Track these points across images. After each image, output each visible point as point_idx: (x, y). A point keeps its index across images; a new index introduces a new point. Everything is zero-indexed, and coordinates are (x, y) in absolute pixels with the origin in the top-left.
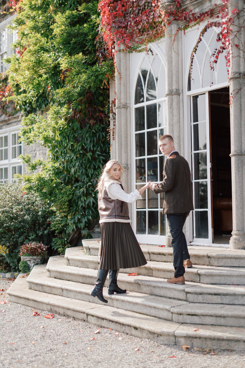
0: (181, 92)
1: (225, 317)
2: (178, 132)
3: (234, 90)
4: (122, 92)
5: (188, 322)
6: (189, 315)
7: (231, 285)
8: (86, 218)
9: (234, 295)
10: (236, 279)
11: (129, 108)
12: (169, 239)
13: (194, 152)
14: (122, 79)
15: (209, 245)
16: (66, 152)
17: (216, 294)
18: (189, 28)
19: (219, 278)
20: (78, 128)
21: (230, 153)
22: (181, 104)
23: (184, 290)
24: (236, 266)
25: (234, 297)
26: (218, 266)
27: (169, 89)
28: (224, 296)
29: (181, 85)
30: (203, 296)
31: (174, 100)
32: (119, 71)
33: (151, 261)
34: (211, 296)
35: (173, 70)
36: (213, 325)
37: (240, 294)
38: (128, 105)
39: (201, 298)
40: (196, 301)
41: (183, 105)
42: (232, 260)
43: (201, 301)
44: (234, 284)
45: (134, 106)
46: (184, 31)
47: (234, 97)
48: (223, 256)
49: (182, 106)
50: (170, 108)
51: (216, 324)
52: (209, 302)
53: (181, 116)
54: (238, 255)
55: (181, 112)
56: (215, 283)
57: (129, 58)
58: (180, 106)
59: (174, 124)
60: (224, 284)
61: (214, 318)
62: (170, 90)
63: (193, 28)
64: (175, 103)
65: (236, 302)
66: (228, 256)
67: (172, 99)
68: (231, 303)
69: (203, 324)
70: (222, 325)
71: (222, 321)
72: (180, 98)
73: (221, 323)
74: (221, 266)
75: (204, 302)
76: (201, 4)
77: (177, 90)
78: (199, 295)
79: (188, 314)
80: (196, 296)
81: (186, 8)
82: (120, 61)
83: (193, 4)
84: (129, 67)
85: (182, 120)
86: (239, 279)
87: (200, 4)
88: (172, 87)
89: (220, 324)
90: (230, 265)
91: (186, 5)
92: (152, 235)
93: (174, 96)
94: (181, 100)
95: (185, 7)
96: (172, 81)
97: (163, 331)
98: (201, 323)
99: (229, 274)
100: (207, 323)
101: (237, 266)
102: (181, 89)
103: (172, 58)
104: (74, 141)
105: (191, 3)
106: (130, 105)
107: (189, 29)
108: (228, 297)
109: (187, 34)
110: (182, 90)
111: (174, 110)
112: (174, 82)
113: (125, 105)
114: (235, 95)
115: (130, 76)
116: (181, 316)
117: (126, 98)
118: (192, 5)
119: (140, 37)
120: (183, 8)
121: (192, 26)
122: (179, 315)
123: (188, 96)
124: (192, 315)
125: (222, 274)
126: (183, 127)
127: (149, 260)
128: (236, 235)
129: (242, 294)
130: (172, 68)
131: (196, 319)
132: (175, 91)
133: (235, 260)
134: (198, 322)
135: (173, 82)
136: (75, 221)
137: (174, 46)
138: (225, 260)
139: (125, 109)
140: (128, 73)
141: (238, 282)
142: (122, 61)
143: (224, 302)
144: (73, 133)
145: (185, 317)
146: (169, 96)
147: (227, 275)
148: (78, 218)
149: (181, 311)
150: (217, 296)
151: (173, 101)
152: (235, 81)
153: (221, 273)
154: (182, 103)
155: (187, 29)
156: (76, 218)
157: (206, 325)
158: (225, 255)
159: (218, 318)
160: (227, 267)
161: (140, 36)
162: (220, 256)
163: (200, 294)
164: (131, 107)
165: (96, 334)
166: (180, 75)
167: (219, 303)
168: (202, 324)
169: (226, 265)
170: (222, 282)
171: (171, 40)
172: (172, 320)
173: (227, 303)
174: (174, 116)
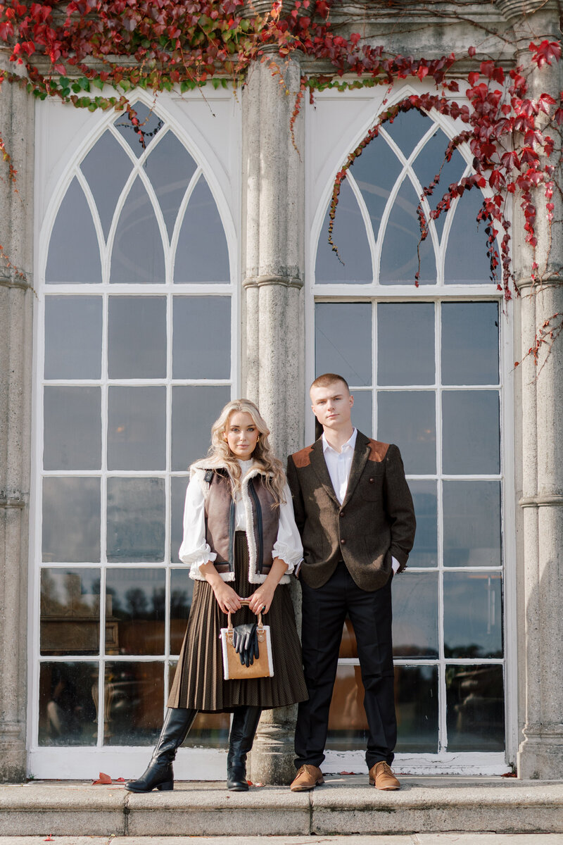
3: (555, 316)
11: (29, 290)
12: (275, 757)
14: (17, 183)
18: (331, 86)
22: (301, 319)
31: (290, 302)
32: (8, 151)
33: (313, 834)
35: (291, 207)
38: (28, 278)
41: (305, 325)
45: (44, 289)
46: (312, 91)
47: (555, 335)
50: (281, 326)
59: (290, 379)
62: (282, 267)
64: (290, 313)
67: (286, 298)
76: (401, 32)
81: (344, 24)
82: (12, 115)
83: (373, 20)
88: (285, 260)
91: (346, 14)
93: (289, 289)
94: (301, 306)
95: (340, 20)
96: (286, 239)
103: (286, 164)
105: (368, 16)
106: (34, 281)
107: (328, 92)
110: (304, 275)
111: (289, 335)
113: (22, 278)
114: (559, 330)
118: (371, 24)
119: (111, 59)
120: (329, 20)
132: (295, 273)
135: (289, 243)
137: (294, 129)
139: (21, 291)
146: (277, 287)
151: (286, 304)
152: (558, 291)
155: (321, 89)
161: (110, 53)
164: (36, 288)
174: (290, 354)
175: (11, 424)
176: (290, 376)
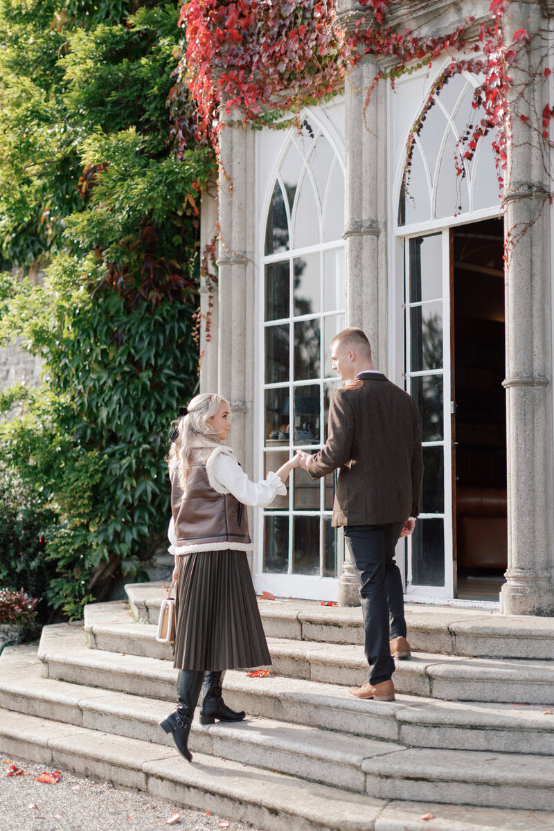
0: (381, 226)
1: (497, 785)
2: (374, 325)
3: (515, 226)
4: (234, 224)
5: (406, 795)
6: (408, 778)
7: (508, 703)
8: (134, 531)
9: (520, 729)
10: (522, 690)
11: (250, 264)
12: (347, 586)
13: (410, 374)
14: (235, 193)
15: (446, 603)
16: (87, 368)
17: (473, 727)
18: (404, 73)
19: (479, 686)
20: (119, 308)
21: (504, 377)
22: (382, 256)
23: (394, 716)
24: (519, 655)
25: (518, 735)
26: (476, 657)
27: (352, 219)
28: (493, 733)
29: (383, 211)
30: (442, 730)
31: (364, 246)
32: (228, 173)
33: (303, 640)
34: (461, 730)
35: (364, 175)
36: (468, 804)
37: (534, 726)
38: (249, 256)
39: (437, 737)
40: (423, 744)
41: (387, 260)
42: (509, 641)
43: (436, 744)
44: (517, 701)
45: (264, 260)
46: (392, 80)
47: (515, 242)
48: (489, 631)
49: (384, 263)
50: (356, 266)
51: (475, 802)
52: (456, 747)
53: (382, 285)
54: (525, 630)
55: (382, 276)
56: (470, 698)
57: (254, 141)
58: (380, 262)
59: (365, 305)
60: (492, 702)
61: (471, 788)
62: (356, 222)
63: (415, 73)
64: (366, 254)
65: (524, 747)
66: (500, 632)
67: (360, 244)
68: (512, 749)
69: (443, 801)
70: (491, 804)
71: (491, 795)
72: (380, 242)
73: (487, 800)
74: (482, 657)
75: (444, 746)
76: (435, 17)
77: (373, 221)
78: (433, 729)
79: (406, 775)
80: (424, 730)
81: (399, 24)
82: (232, 149)
83: (414, 15)
84: (254, 165)
85: (384, 297)
86: (529, 688)
87: (432, 16)
88: (360, 215)
89: (485, 803)
90: (505, 654)
91: (398, 17)
92: (303, 576)
93: (364, 237)
94: (381, 247)
95: (396, 22)
96: (361, 200)
97: (344, 819)
98: (439, 798)
99: (505, 677)
100: (454, 799)
101: (523, 655)
102: (381, 219)
103: (361, 143)
104: (109, 342)
105: (411, 13)
106: (253, 257)
107: (405, 77)
108: (503, 734)
109: (398, 88)
110: (386, 223)
111: (364, 272)
112: (366, 204)
113: (242, 257)
114: (518, 237)
115: (254, 187)
116: (389, 780)
117: (244, 240)
118: (414, 18)
119: (282, 93)
120: (391, 24)
121: (412, 68)
122: (384, 780)
123: (399, 237)
124: (417, 779)
125: (488, 676)
126: (387, 313)
127: (299, 638)
128: (516, 578)
129: (541, 726)
130: (361, 168)
131: (426, 790)
132: (367, 224)
133: (516, 641)
134: (431, 798)
135: (364, 202)
136: (107, 537)
137: (367, 115)
138: (492, 641)
139: (242, 266)
140: (250, 180)
141: (528, 696)
142: (236, 149)
143: (495, 747)
144: (106, 323)
145: (399, 783)
146: (353, 237)
147: (501, 680)
148: (115, 531)
149: (388, 770)
150: (477, 731)
151: (361, 249)
152: (518, 204)
153: (485, 673)
154: (384, 254)
155: (398, 76)
156: (111, 531)
157: (451, 804)
158: (494, 628)
159: (480, 788)
160: (497, 658)
161: (281, 90)
162: (480, 631)
163: (435, 727)
164: (256, 261)
165: (172, 824)
166: (381, 187)
167: (481, 749)
168: (440, 803)
169: (495, 654)
170: (487, 696)
171: (361, 102)
172: (365, 791)
173: (502, 749)
174: (364, 286)
175: (233, 356)
176: (364, 302)
